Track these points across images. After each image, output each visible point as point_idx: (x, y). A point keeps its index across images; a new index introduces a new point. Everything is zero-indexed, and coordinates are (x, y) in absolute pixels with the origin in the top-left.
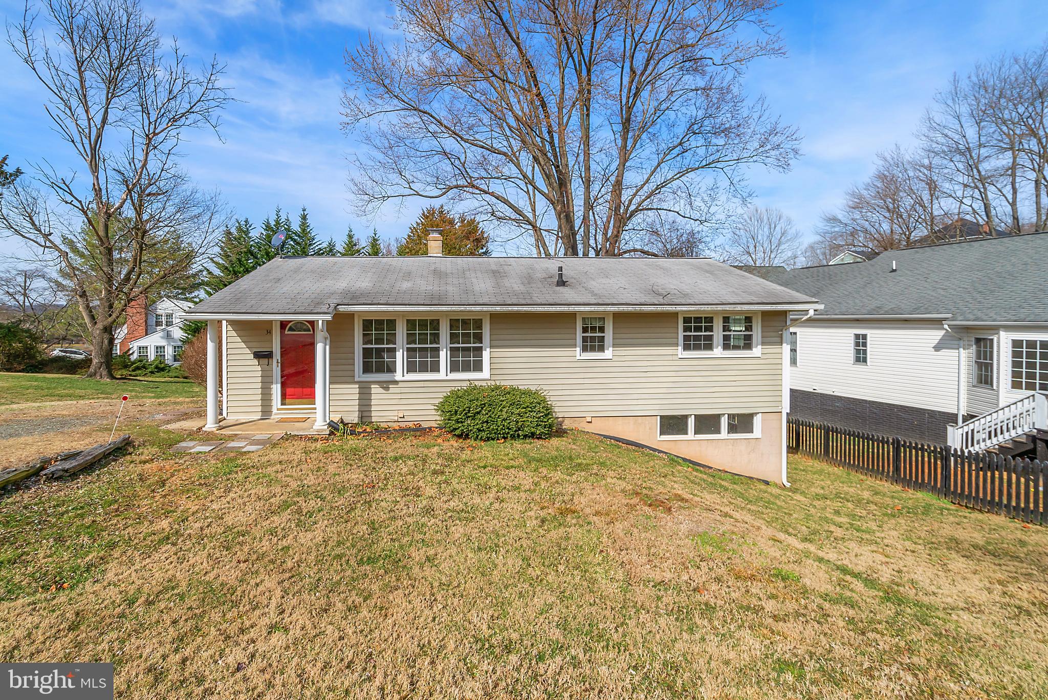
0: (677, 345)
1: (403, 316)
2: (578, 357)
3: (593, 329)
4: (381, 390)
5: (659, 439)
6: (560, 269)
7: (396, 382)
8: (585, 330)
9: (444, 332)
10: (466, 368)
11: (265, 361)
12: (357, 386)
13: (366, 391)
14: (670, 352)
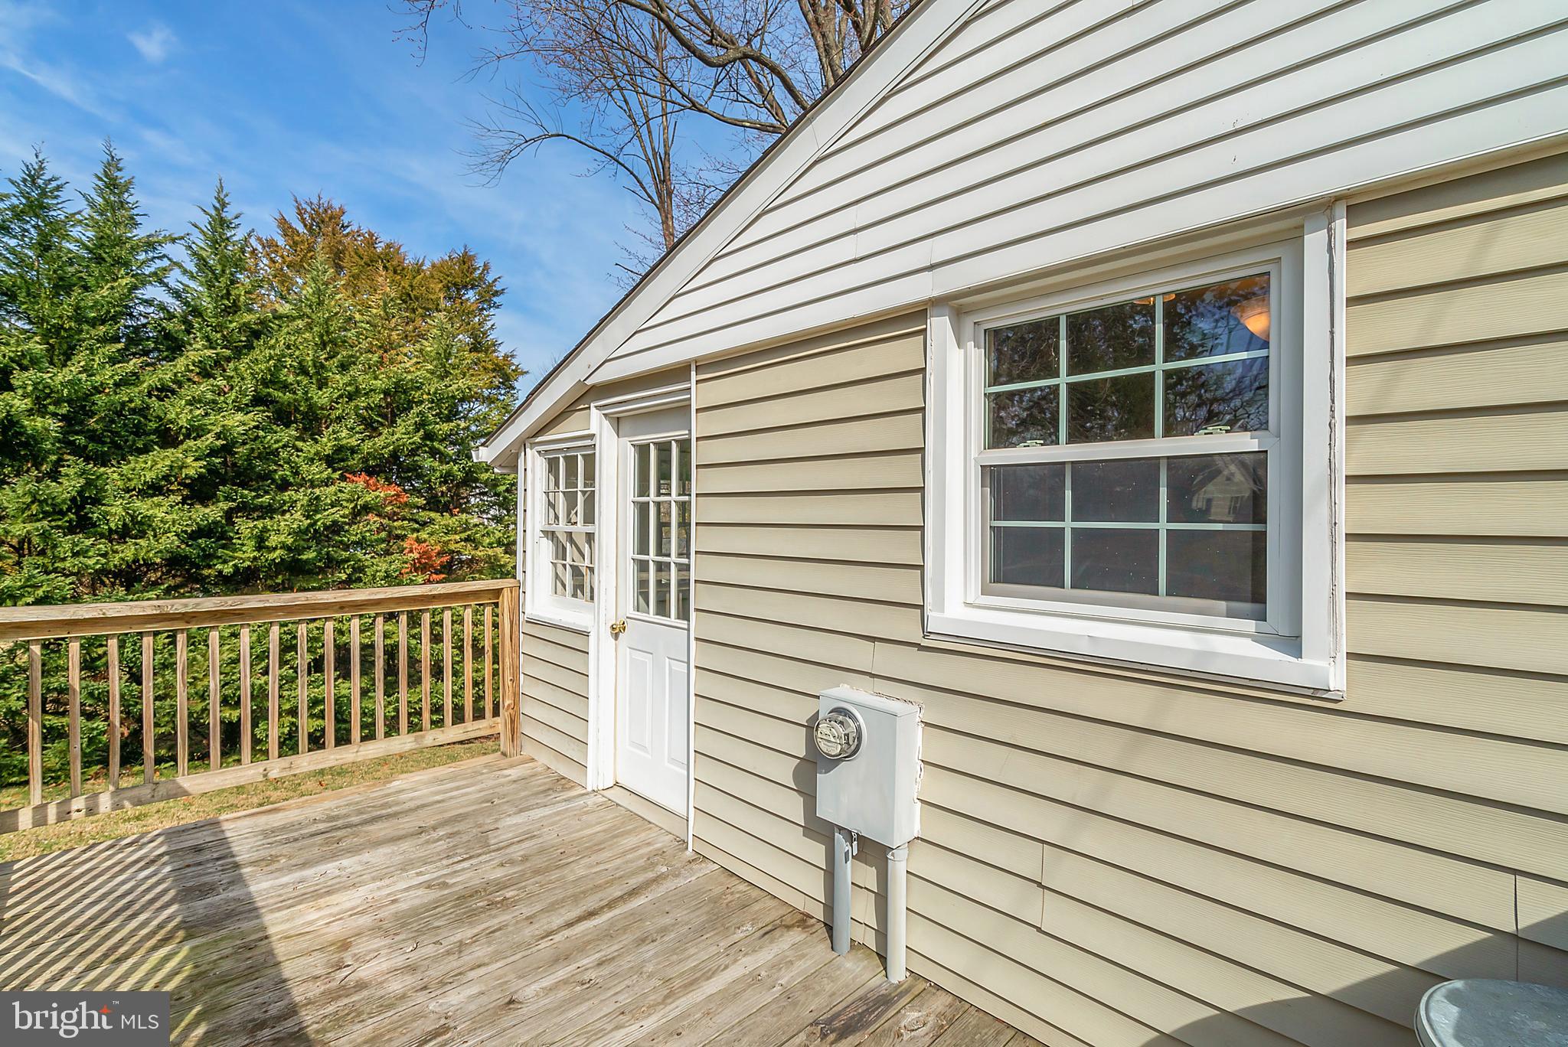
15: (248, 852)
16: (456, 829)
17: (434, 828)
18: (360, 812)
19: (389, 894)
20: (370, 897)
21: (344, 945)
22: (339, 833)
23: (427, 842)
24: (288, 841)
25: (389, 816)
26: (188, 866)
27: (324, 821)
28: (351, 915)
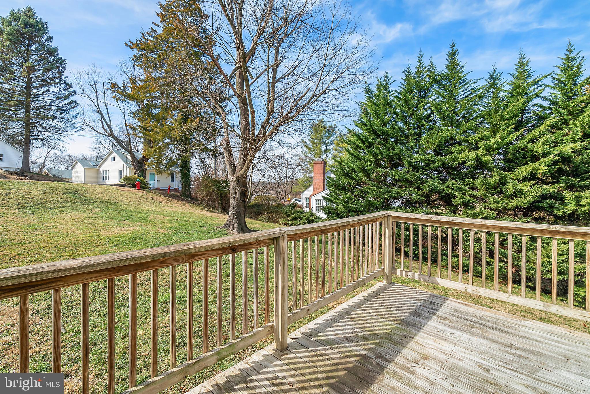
15: (443, 313)
16: (527, 356)
17: (517, 349)
18: (495, 323)
19: (462, 356)
20: (455, 351)
21: (426, 358)
22: (476, 325)
23: (505, 351)
24: (457, 317)
25: (505, 332)
26: (424, 306)
27: (478, 318)
28: (441, 352)
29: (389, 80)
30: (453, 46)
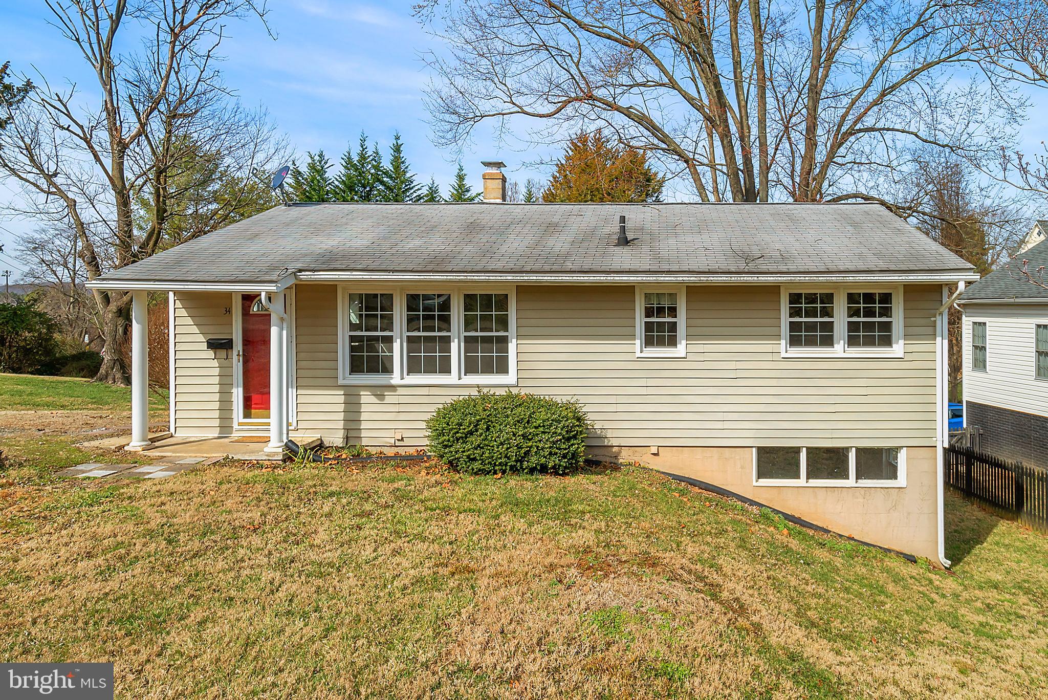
0: (778, 337)
1: (402, 289)
2: (638, 354)
3: (660, 311)
4: (374, 399)
5: (755, 484)
6: (623, 219)
7: (393, 387)
8: (649, 313)
9: (457, 314)
10: (488, 369)
11: (222, 353)
12: (342, 393)
13: (353, 399)
14: (769, 348)
29: (326, 163)
30: (397, 138)
